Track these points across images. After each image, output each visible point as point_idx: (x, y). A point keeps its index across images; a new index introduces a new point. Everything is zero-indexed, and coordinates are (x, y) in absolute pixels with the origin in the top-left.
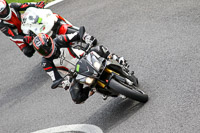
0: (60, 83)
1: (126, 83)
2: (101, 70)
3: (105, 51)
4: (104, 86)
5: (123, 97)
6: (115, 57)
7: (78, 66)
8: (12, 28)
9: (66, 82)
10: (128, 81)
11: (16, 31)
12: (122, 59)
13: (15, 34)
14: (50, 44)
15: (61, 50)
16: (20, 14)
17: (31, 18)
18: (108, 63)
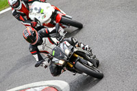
0: (41, 63)
1: (88, 64)
2: (70, 55)
3: (75, 42)
4: (72, 66)
5: (85, 74)
6: (82, 45)
7: (54, 52)
8: (23, 15)
9: (45, 63)
10: (89, 63)
11: (25, 17)
12: (87, 46)
13: (25, 19)
14: (35, 35)
15: (43, 39)
16: (28, 6)
17: (36, 9)
18: (75, 50)
